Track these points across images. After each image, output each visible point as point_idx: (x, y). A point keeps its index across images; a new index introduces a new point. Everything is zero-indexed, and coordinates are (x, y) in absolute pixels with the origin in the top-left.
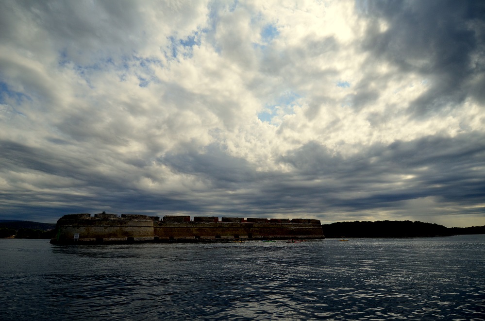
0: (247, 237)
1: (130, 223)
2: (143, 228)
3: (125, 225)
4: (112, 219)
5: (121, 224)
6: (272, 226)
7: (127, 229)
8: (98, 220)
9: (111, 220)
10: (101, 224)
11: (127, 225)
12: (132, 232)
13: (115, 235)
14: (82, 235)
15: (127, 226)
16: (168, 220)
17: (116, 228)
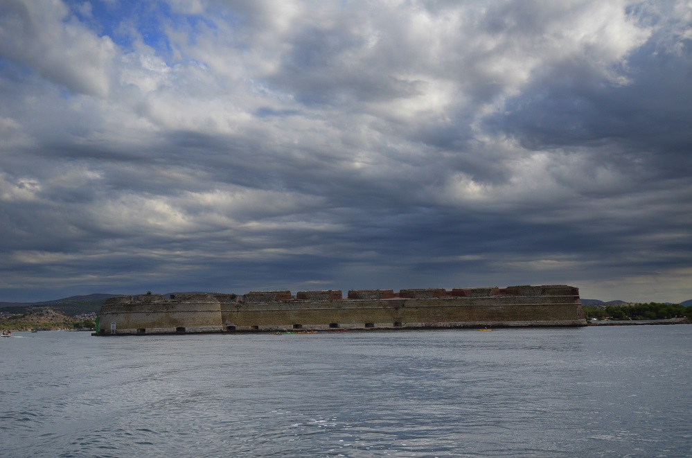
0: (391, 325)
1: (179, 307)
2: (199, 313)
3: (172, 310)
4: (156, 302)
5: (167, 308)
6: (447, 304)
7: (176, 316)
8: (139, 305)
9: (154, 304)
10: (142, 309)
11: (175, 310)
12: (183, 320)
13: (159, 324)
14: (121, 325)
15: (176, 312)
16: (250, 300)
17: (160, 314)
